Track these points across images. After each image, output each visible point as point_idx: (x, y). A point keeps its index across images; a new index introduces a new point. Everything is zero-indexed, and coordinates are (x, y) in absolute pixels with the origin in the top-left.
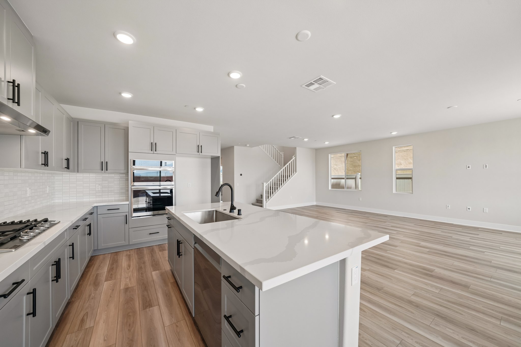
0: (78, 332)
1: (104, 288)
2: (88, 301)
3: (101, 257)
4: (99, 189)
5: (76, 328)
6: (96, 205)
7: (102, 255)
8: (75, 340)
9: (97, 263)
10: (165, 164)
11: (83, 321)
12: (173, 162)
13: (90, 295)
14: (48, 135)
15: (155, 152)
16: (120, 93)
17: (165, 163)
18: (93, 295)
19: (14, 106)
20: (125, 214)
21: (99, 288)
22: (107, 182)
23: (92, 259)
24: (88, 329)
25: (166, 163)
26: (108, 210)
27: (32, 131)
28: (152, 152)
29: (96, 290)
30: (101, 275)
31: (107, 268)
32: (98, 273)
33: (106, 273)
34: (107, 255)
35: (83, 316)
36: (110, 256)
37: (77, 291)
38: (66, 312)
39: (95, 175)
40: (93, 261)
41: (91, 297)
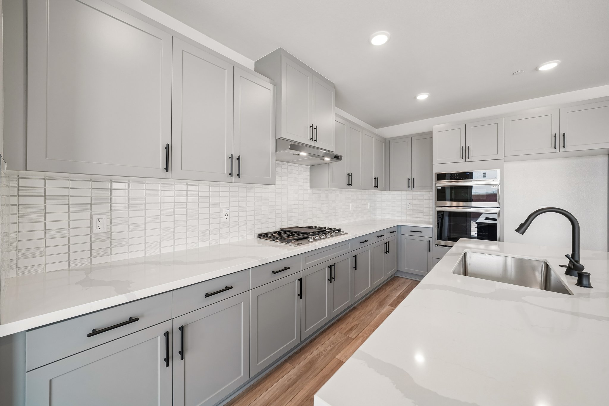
0: (344, 335)
1: (383, 311)
2: (366, 315)
3: (403, 280)
4: (410, 209)
5: (345, 331)
6: (400, 224)
7: (404, 279)
8: (338, 340)
9: (396, 284)
10: (483, 175)
11: (352, 329)
12: (498, 171)
13: (370, 311)
14: (341, 160)
15: (467, 160)
16: (415, 98)
17: (483, 173)
18: (372, 312)
19: (313, 143)
20: (428, 239)
21: (380, 309)
22: (417, 201)
23: (395, 279)
24: (350, 338)
25: (485, 173)
26: (410, 231)
27: (327, 159)
28: (462, 160)
29: (378, 309)
30: (390, 298)
31: (399, 293)
32: (390, 294)
33: (395, 297)
34: (409, 280)
35: (354, 325)
36: (410, 283)
37: (366, 302)
38: (349, 314)
39: (406, 193)
40: (394, 281)
41: (370, 313)
